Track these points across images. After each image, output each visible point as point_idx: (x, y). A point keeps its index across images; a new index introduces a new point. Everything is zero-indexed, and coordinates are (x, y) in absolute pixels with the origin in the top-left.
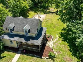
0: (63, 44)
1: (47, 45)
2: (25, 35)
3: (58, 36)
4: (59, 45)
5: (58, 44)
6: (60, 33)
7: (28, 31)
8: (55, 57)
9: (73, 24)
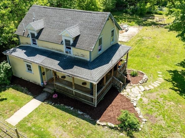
1: (124, 93)
2: (65, 53)
3: (163, 77)
4: (161, 100)
5: (158, 97)
6: (170, 71)
7: (72, 42)
8: (136, 130)
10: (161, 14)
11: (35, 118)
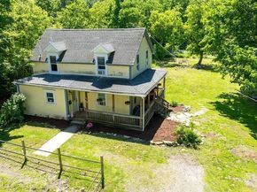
2: (97, 75)
6: (212, 103)
7: (106, 59)
10: (181, 57)
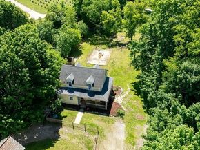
0: (135, 99)
4: (131, 101)
5: (129, 99)
6: (133, 83)
7: (92, 85)
8: (124, 115)
9: (147, 73)
11: (85, 119)
